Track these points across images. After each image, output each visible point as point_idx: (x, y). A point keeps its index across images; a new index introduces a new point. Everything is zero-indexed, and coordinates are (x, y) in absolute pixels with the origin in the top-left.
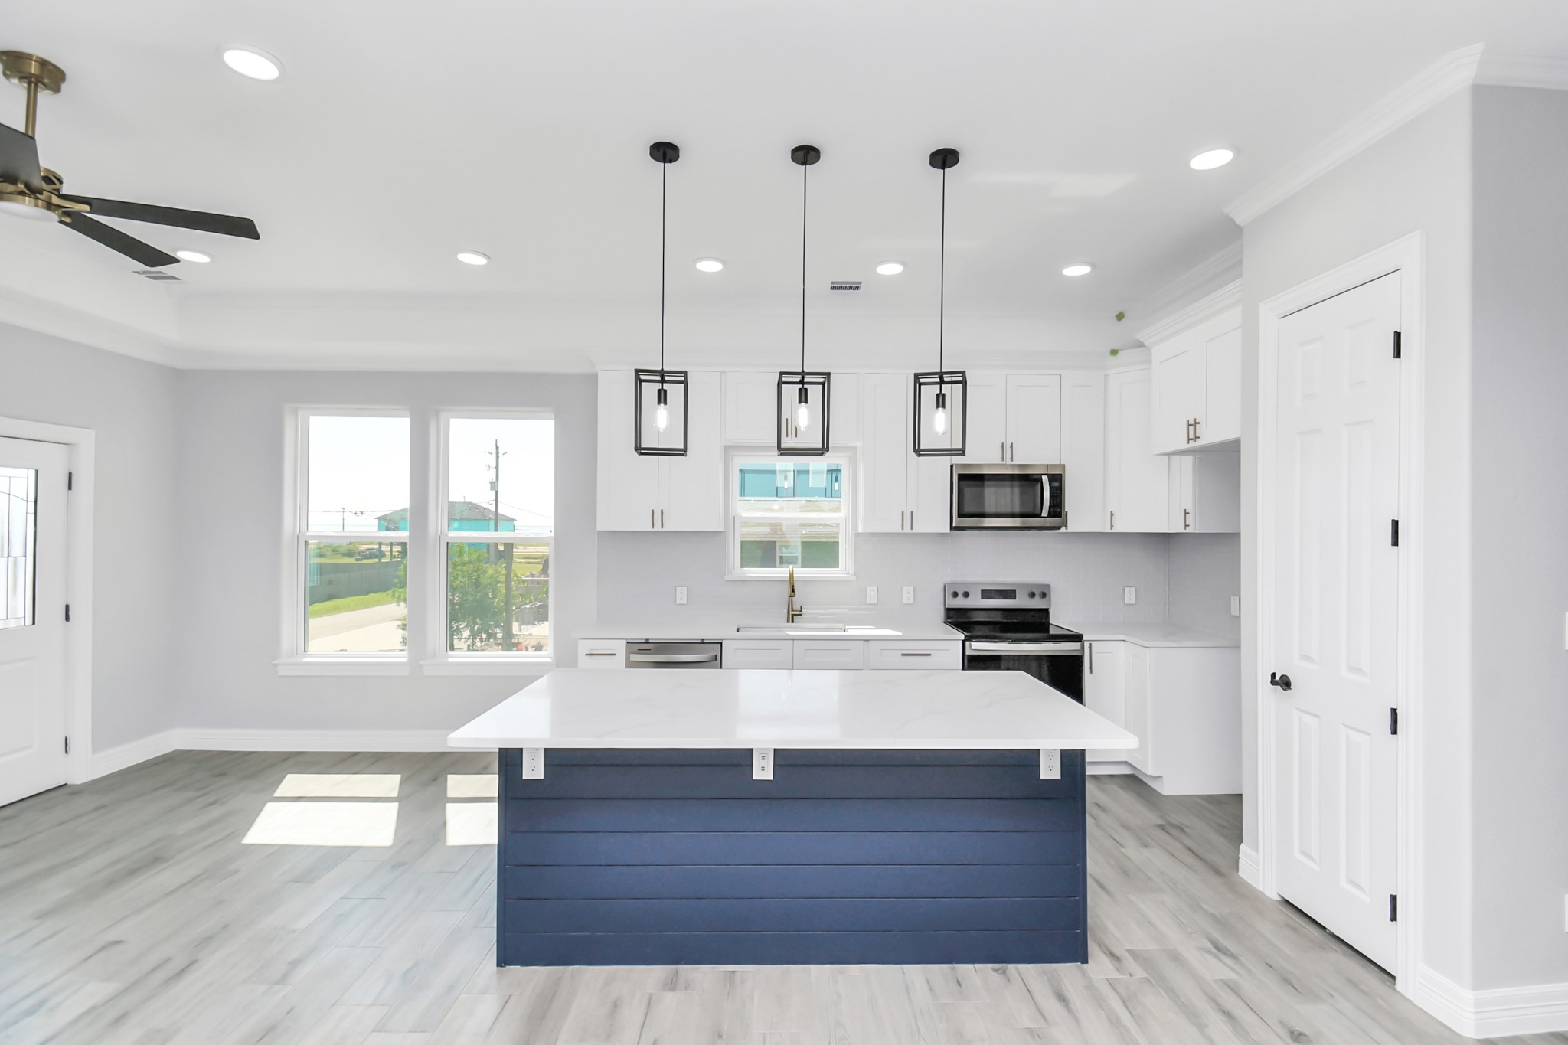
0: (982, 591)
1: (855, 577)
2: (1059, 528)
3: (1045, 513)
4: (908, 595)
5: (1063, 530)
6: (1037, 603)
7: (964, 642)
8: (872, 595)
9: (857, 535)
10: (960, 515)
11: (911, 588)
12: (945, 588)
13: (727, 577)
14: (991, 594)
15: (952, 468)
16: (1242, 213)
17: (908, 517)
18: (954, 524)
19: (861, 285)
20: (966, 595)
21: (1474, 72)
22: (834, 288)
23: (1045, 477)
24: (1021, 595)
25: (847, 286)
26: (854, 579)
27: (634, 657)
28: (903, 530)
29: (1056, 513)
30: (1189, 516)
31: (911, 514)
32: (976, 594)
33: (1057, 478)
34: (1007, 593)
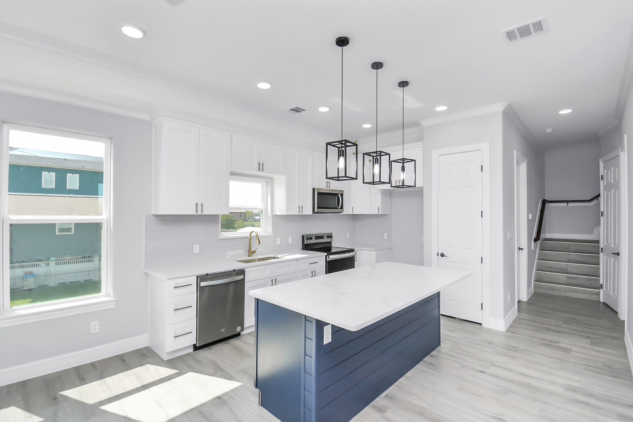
0: (315, 236)
1: (273, 234)
2: (340, 213)
3: (339, 208)
4: (290, 241)
5: (341, 213)
6: (328, 240)
7: (326, 256)
8: (278, 242)
9: (275, 217)
10: (318, 208)
11: (291, 237)
12: (303, 236)
13: (220, 238)
14: (317, 237)
15: (314, 189)
16: (425, 123)
17: (301, 208)
18: (316, 211)
19: (303, 112)
20: (311, 238)
21: (504, 108)
22: (293, 110)
23: (339, 195)
24: (325, 237)
25: (297, 110)
26: (273, 235)
27: (203, 284)
28: (298, 214)
29: (342, 208)
30: (380, 209)
31: (302, 207)
32: (314, 238)
33: (342, 195)
34: (321, 237)
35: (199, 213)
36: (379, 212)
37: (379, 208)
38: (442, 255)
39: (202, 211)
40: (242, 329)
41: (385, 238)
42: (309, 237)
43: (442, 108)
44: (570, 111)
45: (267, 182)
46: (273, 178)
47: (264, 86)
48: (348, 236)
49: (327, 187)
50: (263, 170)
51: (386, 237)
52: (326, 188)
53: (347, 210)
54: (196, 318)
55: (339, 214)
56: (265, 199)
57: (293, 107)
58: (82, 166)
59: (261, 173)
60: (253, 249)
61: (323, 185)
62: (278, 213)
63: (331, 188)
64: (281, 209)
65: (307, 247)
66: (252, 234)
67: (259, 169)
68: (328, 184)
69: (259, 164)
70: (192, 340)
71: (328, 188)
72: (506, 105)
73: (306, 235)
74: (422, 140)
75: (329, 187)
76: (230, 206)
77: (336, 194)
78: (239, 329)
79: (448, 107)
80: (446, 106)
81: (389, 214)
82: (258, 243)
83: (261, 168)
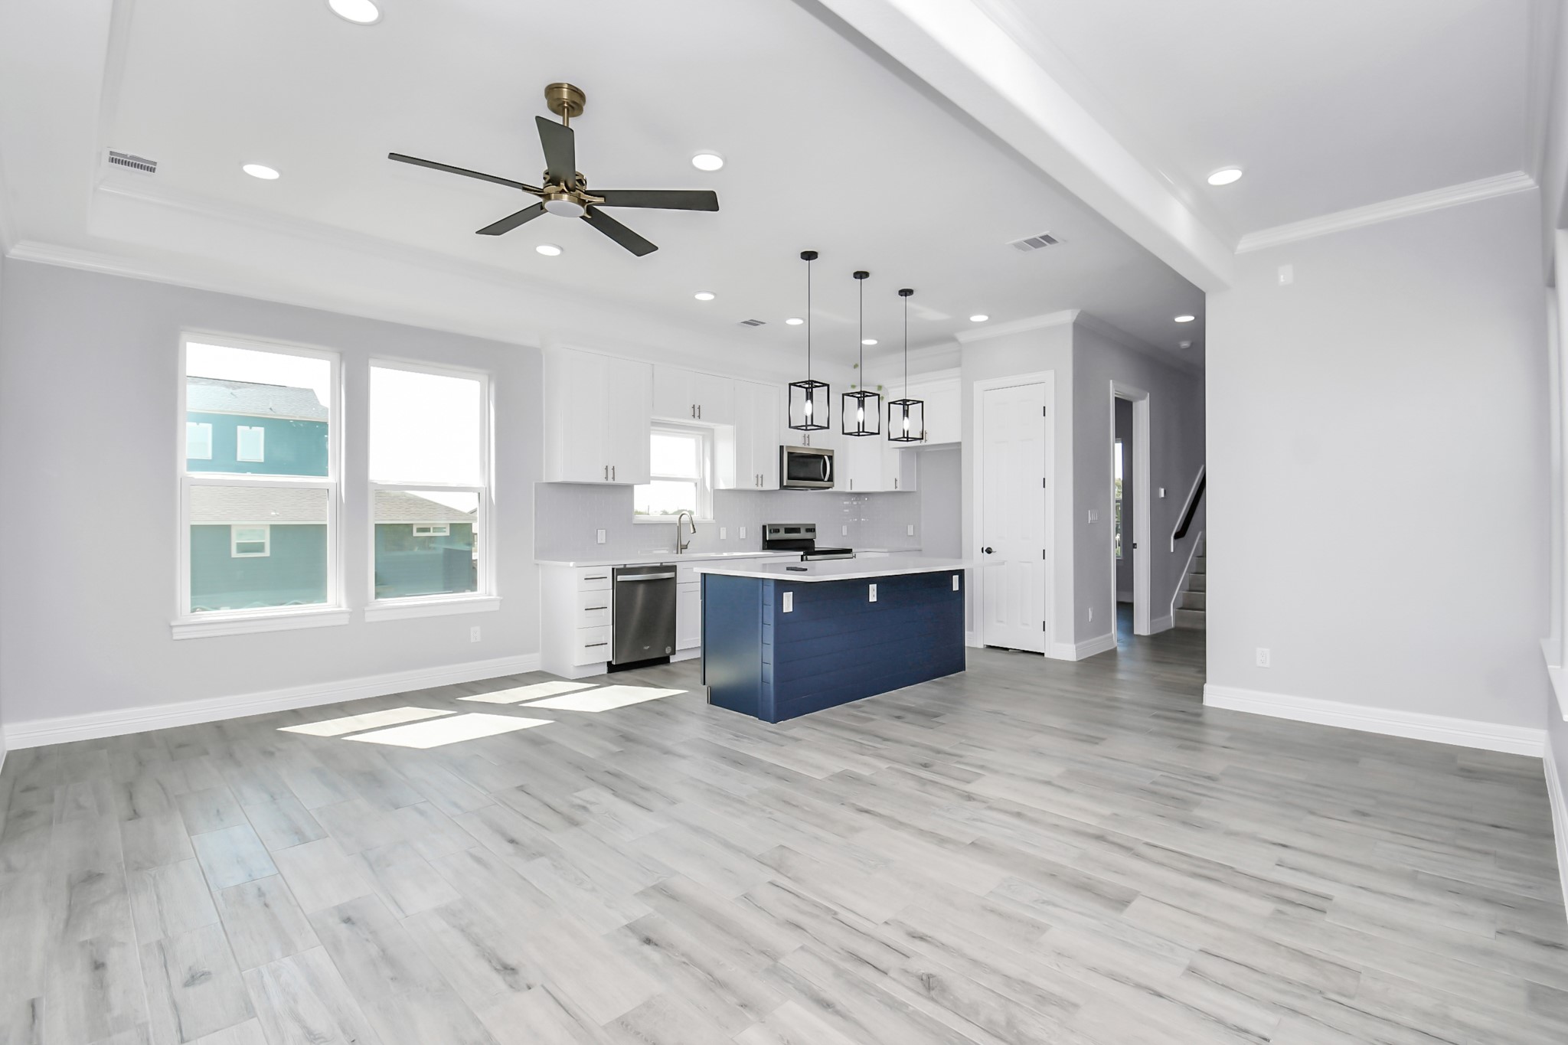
0: (786, 528)
2: (828, 488)
3: (826, 479)
4: (743, 535)
5: (830, 490)
6: (809, 536)
7: (802, 556)
8: (723, 535)
9: (717, 492)
10: (789, 478)
11: (745, 529)
12: (764, 527)
13: (634, 522)
14: (789, 530)
15: (781, 448)
16: (963, 337)
17: (760, 479)
18: (785, 484)
19: (762, 325)
20: (777, 531)
21: (1075, 318)
22: (745, 322)
23: (826, 457)
24: (803, 531)
25: (753, 323)
26: (714, 521)
27: (620, 578)
28: (755, 488)
29: (831, 479)
30: (898, 482)
31: (762, 477)
32: (782, 531)
33: (831, 458)
34: (796, 530)
35: (611, 481)
36: (896, 487)
37: (896, 480)
38: (989, 551)
39: (614, 478)
40: (674, 652)
41: (909, 534)
42: (775, 528)
43: (981, 318)
44: (1191, 318)
45: (704, 436)
46: (713, 429)
47: (705, 297)
48: (845, 533)
49: (804, 444)
50: (699, 417)
51: (911, 532)
52: (803, 446)
53: (839, 485)
54: (611, 626)
55: (827, 490)
56: (700, 464)
57: (747, 320)
58: (271, 409)
59: (696, 422)
60: (684, 543)
61: (796, 441)
62: (722, 486)
63: (811, 446)
64: (727, 480)
65: (770, 545)
66: (682, 519)
67: (694, 416)
68: (807, 439)
69: (694, 407)
70: (607, 654)
71: (807, 446)
72: (1077, 314)
73: (769, 525)
74: (958, 364)
75: (808, 444)
76: (651, 475)
77: (822, 457)
78: (668, 650)
79: (989, 316)
80: (985, 315)
81: (915, 490)
82: (692, 531)
83: (697, 414)
